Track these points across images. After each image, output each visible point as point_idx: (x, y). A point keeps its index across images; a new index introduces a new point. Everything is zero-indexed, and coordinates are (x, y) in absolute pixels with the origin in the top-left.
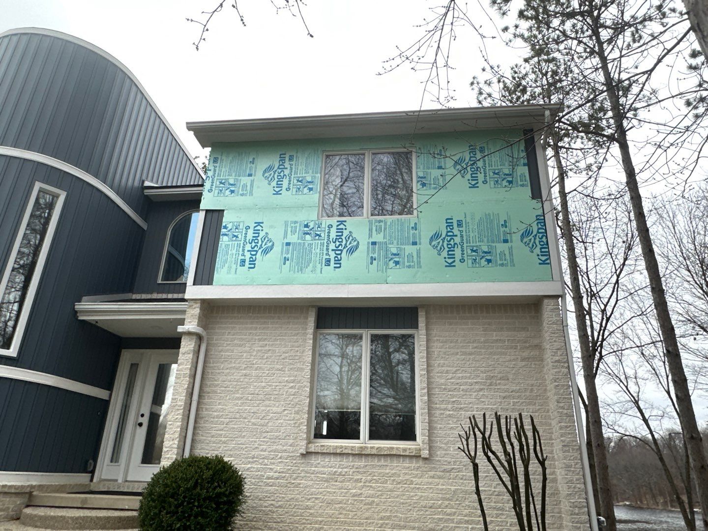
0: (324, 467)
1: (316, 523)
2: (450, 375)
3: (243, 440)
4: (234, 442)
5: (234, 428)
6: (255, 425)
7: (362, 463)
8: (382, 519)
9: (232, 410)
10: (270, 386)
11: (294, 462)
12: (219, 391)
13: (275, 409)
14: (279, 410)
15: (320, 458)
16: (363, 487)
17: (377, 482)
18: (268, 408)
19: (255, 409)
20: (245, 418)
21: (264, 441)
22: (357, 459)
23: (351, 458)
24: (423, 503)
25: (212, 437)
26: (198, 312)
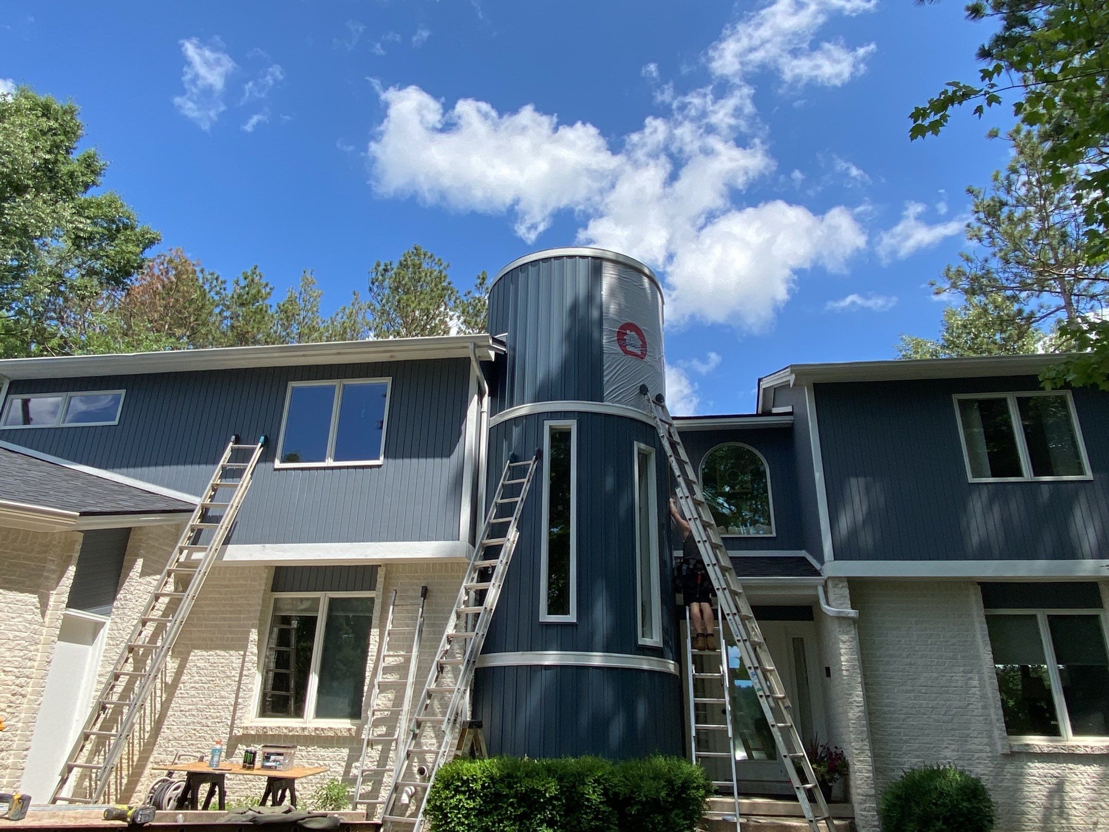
0: (1031, 768)
4: (918, 741)
5: (913, 725)
6: (938, 721)
9: (905, 705)
10: (944, 676)
11: (996, 762)
12: (883, 683)
13: (955, 704)
14: (962, 704)
15: (1025, 759)
18: (949, 703)
19: (932, 704)
20: (924, 714)
21: (953, 740)
25: (891, 735)
26: (846, 592)
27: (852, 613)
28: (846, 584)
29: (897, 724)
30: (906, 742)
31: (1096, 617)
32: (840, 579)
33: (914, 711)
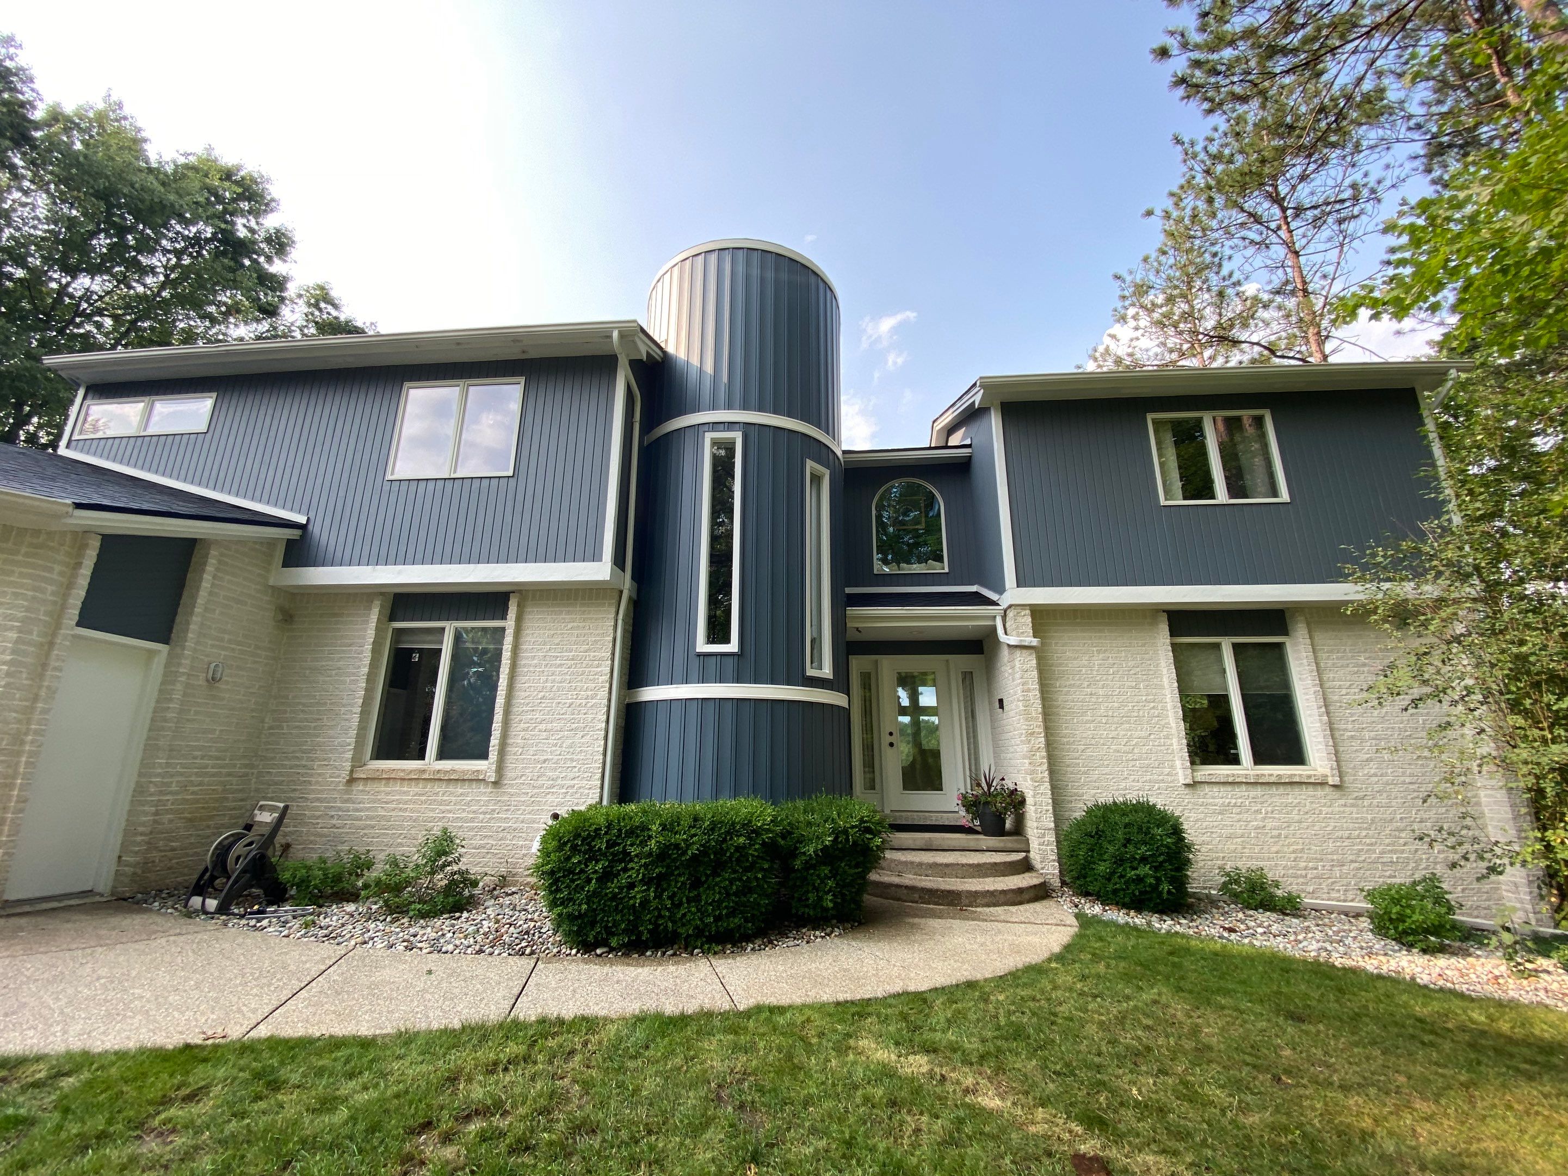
0: (1213, 798)
1: (1217, 859)
2: (1344, 692)
3: (1107, 770)
4: (1097, 772)
5: (1092, 756)
6: (1118, 752)
7: (1259, 791)
8: (1294, 852)
9: (1085, 735)
10: (1125, 706)
11: (1175, 792)
13: (1137, 734)
14: (1143, 734)
15: (1207, 789)
16: (1264, 818)
17: (1280, 812)
18: (1129, 733)
19: (1113, 734)
20: (1103, 745)
22: (1250, 788)
23: (1244, 787)
24: (1340, 834)
25: (1069, 766)
26: (1029, 620)
27: (1035, 642)
28: (1028, 612)
29: (1077, 755)
30: (1085, 773)
31: (1279, 647)
32: (1023, 606)
33: (1093, 742)
